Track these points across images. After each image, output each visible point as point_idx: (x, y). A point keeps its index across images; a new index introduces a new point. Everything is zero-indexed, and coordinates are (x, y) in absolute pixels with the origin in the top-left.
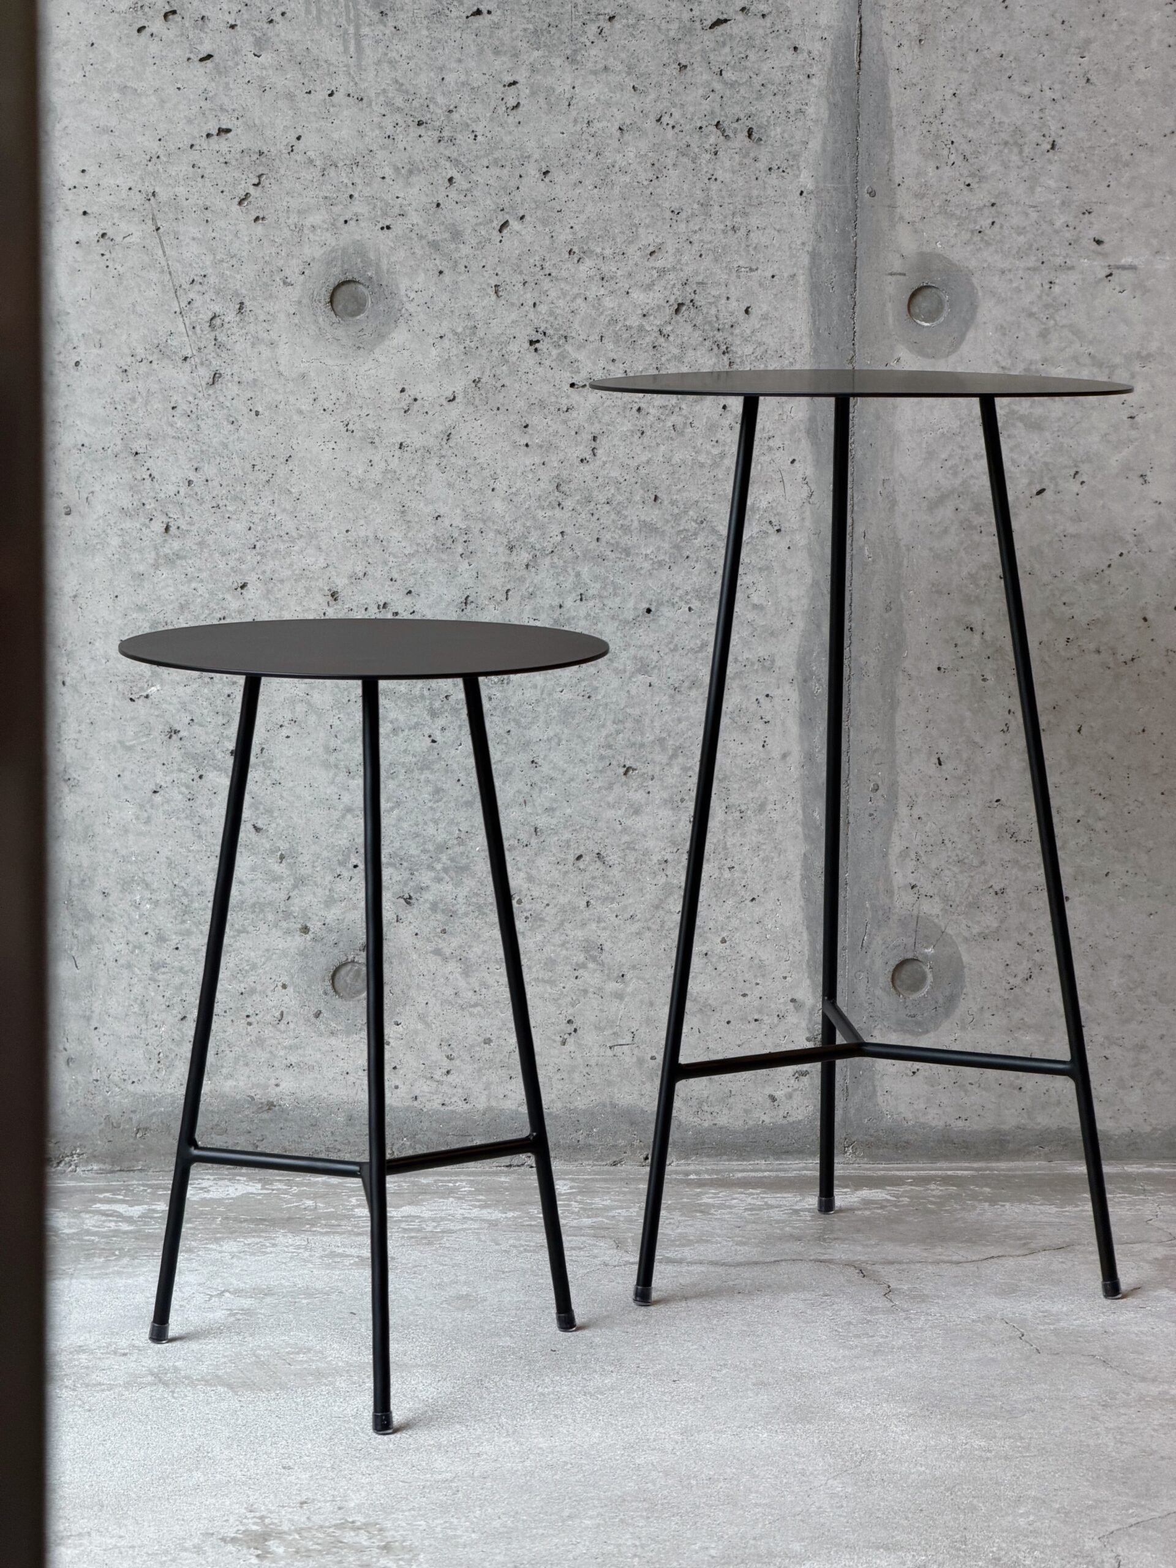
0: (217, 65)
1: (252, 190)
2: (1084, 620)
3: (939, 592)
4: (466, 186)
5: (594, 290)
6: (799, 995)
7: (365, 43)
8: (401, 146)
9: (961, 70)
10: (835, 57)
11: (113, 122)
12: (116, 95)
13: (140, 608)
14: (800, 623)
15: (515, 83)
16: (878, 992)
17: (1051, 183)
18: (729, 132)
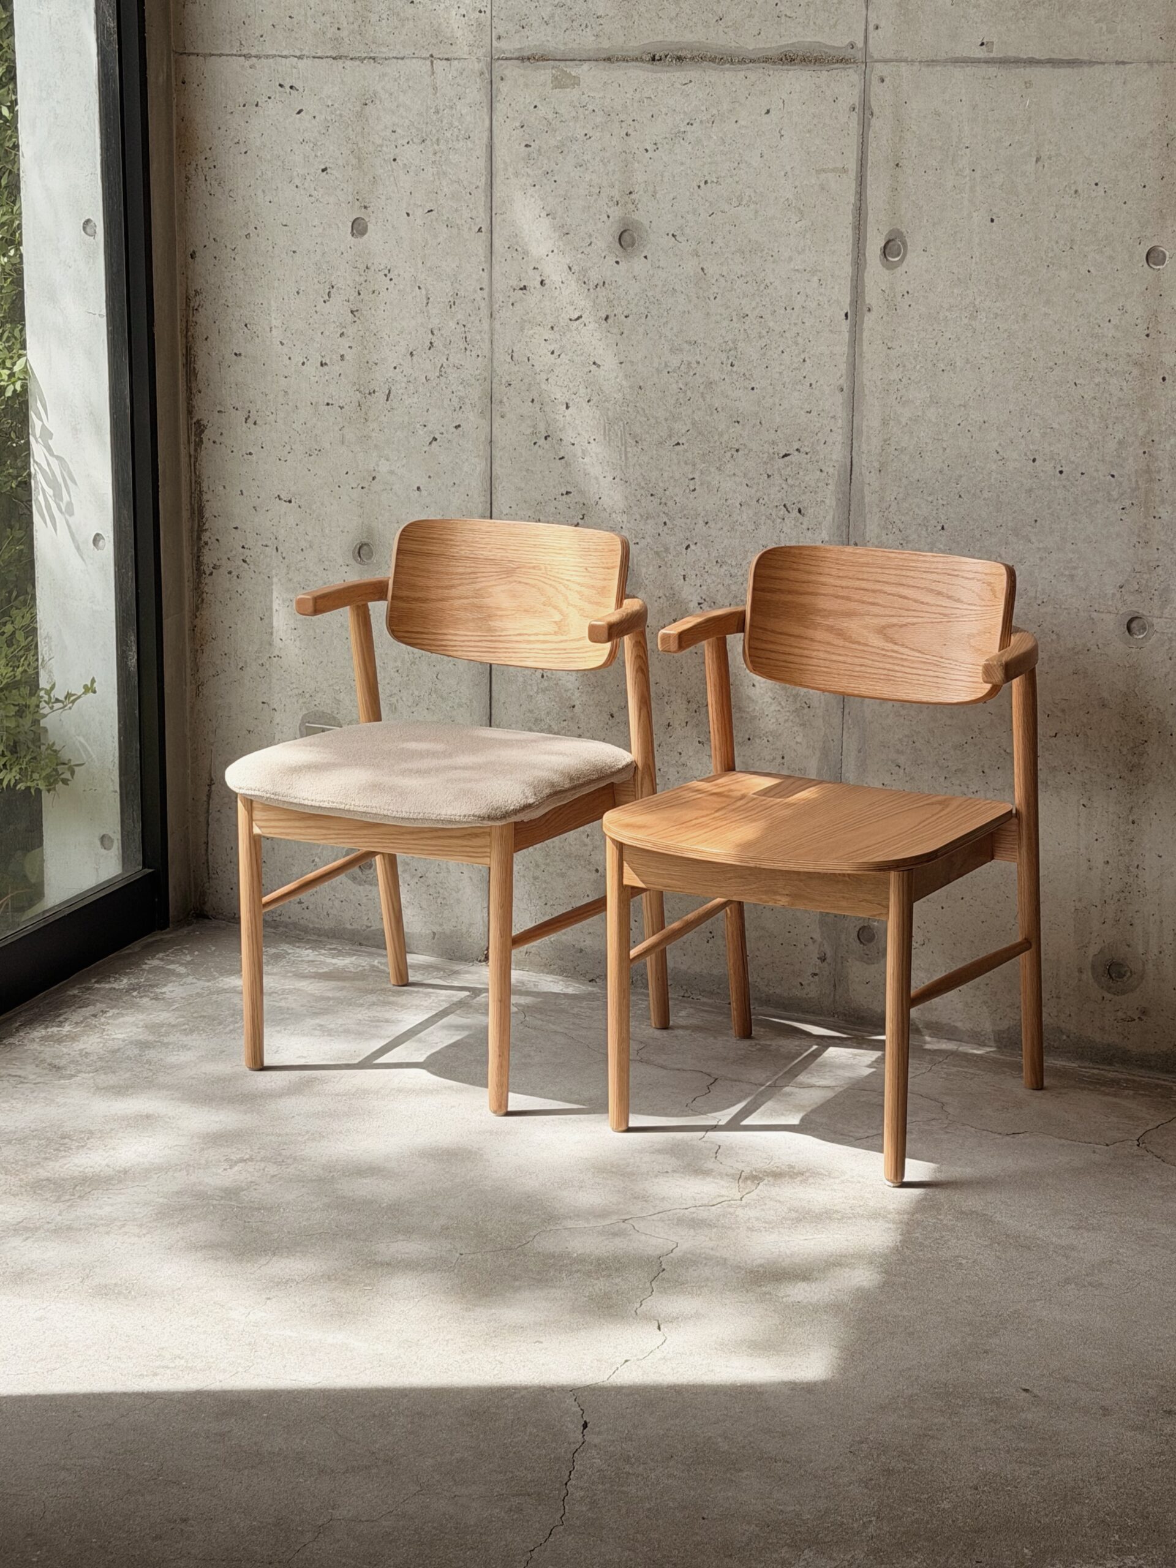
0: (566, 462)
1: (580, 521)
2: (954, 768)
3: (884, 746)
4: (671, 526)
5: (727, 581)
6: (814, 937)
7: (629, 455)
8: (643, 505)
9: (899, 486)
10: (839, 476)
11: (523, 485)
12: (525, 473)
13: (531, 711)
14: (818, 754)
15: (693, 479)
16: (851, 940)
17: (941, 546)
18: (790, 509)
